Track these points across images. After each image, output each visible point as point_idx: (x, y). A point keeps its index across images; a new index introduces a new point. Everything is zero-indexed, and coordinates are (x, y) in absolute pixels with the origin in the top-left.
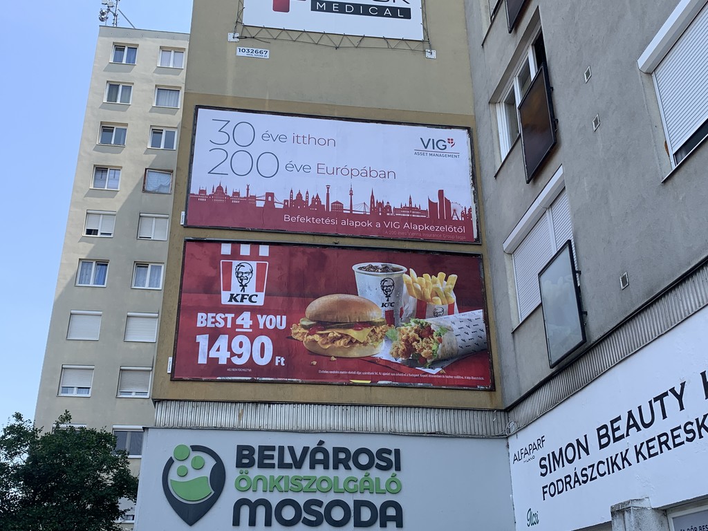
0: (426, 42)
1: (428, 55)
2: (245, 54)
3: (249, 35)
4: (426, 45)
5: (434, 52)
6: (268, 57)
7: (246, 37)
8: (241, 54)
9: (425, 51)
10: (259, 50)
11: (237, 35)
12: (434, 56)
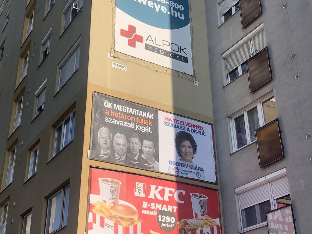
0: (194, 76)
1: (195, 83)
2: (116, 67)
3: (117, 56)
4: (194, 78)
5: (197, 83)
6: (126, 70)
7: (116, 58)
8: (113, 66)
9: (193, 81)
10: (122, 66)
11: (112, 55)
12: (197, 84)
